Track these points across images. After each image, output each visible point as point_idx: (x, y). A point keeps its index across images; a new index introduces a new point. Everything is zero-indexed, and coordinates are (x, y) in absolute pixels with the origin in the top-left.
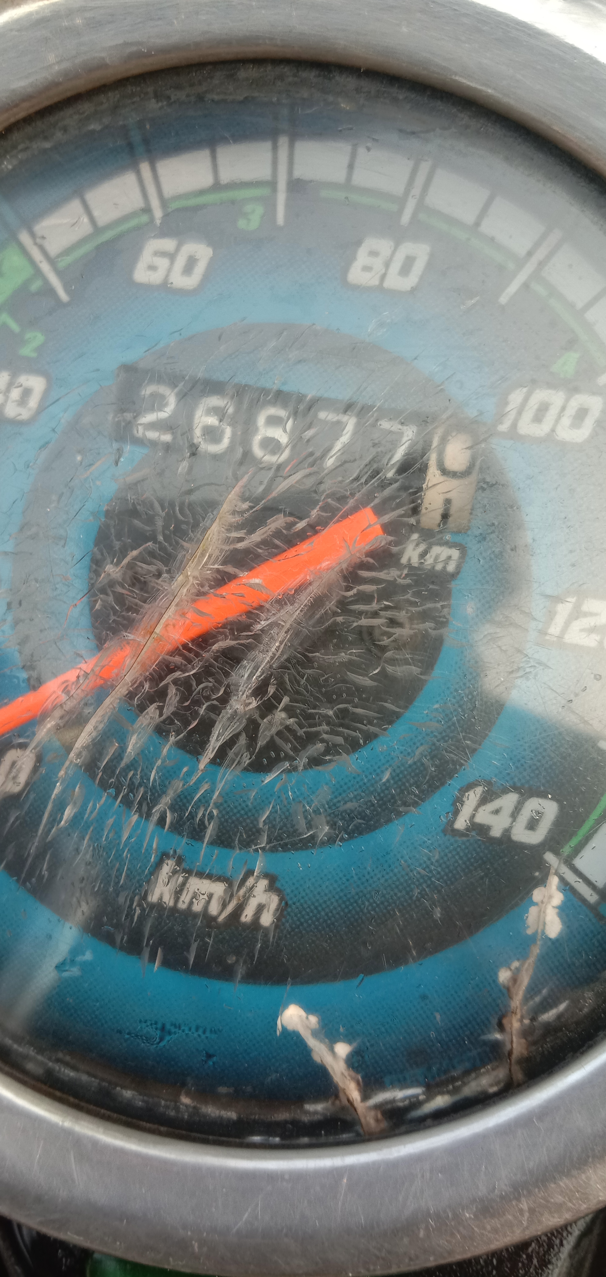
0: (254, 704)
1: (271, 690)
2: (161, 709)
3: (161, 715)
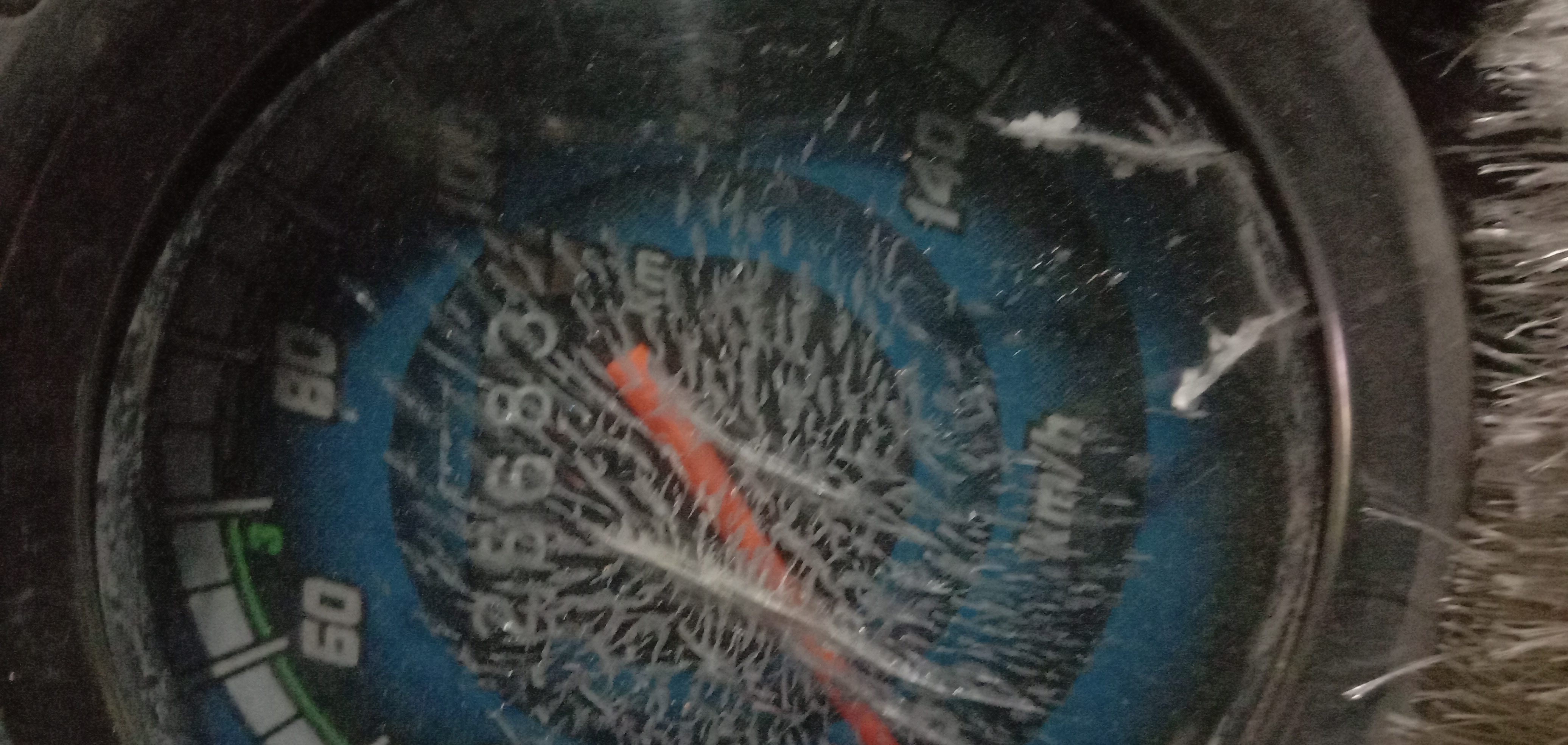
0: (851, 487)
1: (833, 470)
2: (865, 590)
3: (871, 589)
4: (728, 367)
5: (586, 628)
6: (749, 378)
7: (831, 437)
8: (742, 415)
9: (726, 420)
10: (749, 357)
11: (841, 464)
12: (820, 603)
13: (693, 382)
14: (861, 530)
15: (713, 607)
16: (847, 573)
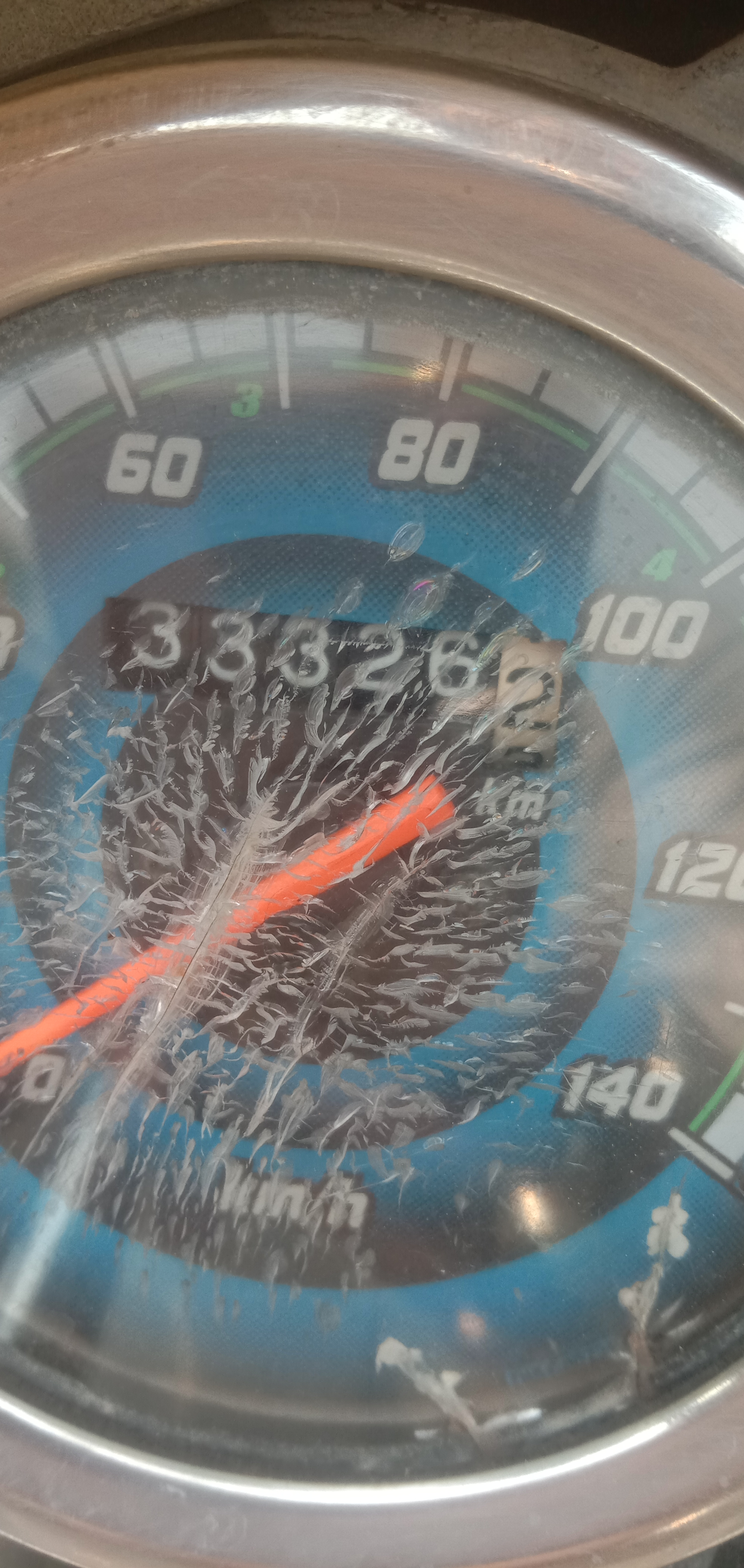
0: (312, 1047)
1: (331, 1028)
2: (204, 1058)
4: (443, 929)
5: (170, 780)
6: (429, 949)
7: (367, 1028)
8: (393, 944)
10: (452, 951)
12: (191, 1012)
14: (269, 1055)
15: (189, 907)
16: (223, 1041)
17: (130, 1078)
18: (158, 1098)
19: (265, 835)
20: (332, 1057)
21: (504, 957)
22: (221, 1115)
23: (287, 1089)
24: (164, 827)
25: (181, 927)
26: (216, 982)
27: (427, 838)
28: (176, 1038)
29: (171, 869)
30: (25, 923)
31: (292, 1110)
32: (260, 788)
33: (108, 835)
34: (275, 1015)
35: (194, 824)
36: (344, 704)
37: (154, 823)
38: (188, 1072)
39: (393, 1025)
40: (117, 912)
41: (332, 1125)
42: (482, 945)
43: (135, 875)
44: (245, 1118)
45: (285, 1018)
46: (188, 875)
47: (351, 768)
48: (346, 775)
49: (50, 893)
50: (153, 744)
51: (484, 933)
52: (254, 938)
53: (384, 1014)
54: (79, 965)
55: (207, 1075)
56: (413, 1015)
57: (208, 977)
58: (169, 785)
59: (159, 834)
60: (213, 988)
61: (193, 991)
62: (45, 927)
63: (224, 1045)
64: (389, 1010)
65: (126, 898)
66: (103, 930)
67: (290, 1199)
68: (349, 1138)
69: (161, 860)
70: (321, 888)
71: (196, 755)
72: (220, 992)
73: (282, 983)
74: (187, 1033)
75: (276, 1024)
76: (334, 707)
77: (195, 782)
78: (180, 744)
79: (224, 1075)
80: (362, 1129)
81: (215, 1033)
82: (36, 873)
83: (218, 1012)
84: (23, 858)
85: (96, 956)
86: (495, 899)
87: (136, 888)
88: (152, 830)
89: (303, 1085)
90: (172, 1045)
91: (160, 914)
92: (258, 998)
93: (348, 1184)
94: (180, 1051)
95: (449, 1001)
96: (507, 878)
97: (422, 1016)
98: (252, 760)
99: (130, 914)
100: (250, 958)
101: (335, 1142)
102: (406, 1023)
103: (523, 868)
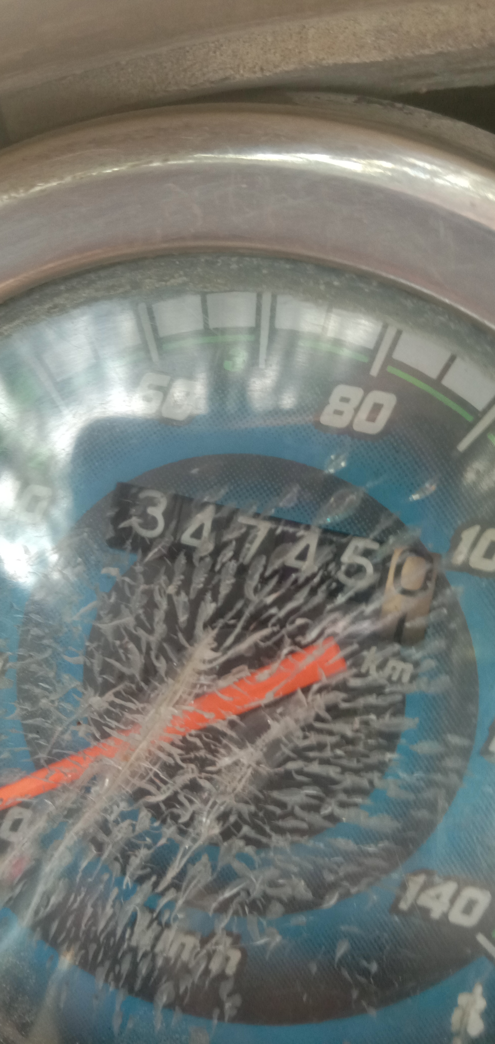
0: (217, 830)
1: (232, 819)
2: (134, 826)
3: (134, 830)
4: (328, 753)
5: (141, 611)
6: (315, 768)
7: (260, 823)
8: (288, 759)
9: (286, 745)
10: (332, 772)
11: (237, 826)
12: (129, 790)
13: (318, 725)
14: (182, 832)
15: (140, 709)
16: (150, 815)
17: (77, 834)
18: (95, 852)
19: (204, 662)
20: (230, 841)
21: (371, 783)
22: (140, 872)
23: (193, 860)
24: (131, 646)
25: (133, 723)
26: (151, 770)
27: (324, 680)
28: (115, 807)
29: (132, 678)
30: (19, 703)
31: (193, 878)
32: (205, 626)
33: (88, 646)
34: (191, 802)
35: (153, 646)
36: (275, 573)
37: (124, 642)
38: (120, 836)
39: (281, 823)
40: (86, 705)
41: (223, 894)
42: (356, 772)
43: (104, 678)
44: (158, 878)
45: (198, 804)
46: (143, 684)
47: (273, 620)
48: (270, 624)
49: (41, 684)
50: (132, 583)
51: (358, 761)
52: (184, 740)
53: (273, 813)
54: (53, 740)
55: (134, 840)
56: (295, 817)
57: (146, 765)
58: (140, 614)
59: (126, 650)
60: (148, 774)
61: (133, 774)
62: (34, 709)
63: (151, 819)
64: (278, 811)
65: (95, 695)
66: (74, 717)
67: (183, 946)
68: (234, 906)
69: (125, 670)
70: (240, 708)
71: (163, 595)
72: (153, 777)
73: (201, 778)
74: (123, 806)
75: (191, 809)
76: (268, 573)
77: (160, 615)
78: (152, 586)
79: (146, 843)
80: (246, 902)
81: (144, 808)
82: (34, 667)
83: (149, 793)
84: (26, 655)
85: (67, 737)
86: (369, 736)
87: (103, 689)
88: (121, 646)
89: (205, 859)
90: (112, 812)
91: (117, 711)
92: (181, 786)
93: (229, 941)
94: (117, 819)
95: (326, 810)
96: (381, 721)
97: (303, 820)
98: (203, 604)
99: (96, 707)
100: (180, 755)
101: (223, 908)
102: (290, 823)
103: (394, 714)
